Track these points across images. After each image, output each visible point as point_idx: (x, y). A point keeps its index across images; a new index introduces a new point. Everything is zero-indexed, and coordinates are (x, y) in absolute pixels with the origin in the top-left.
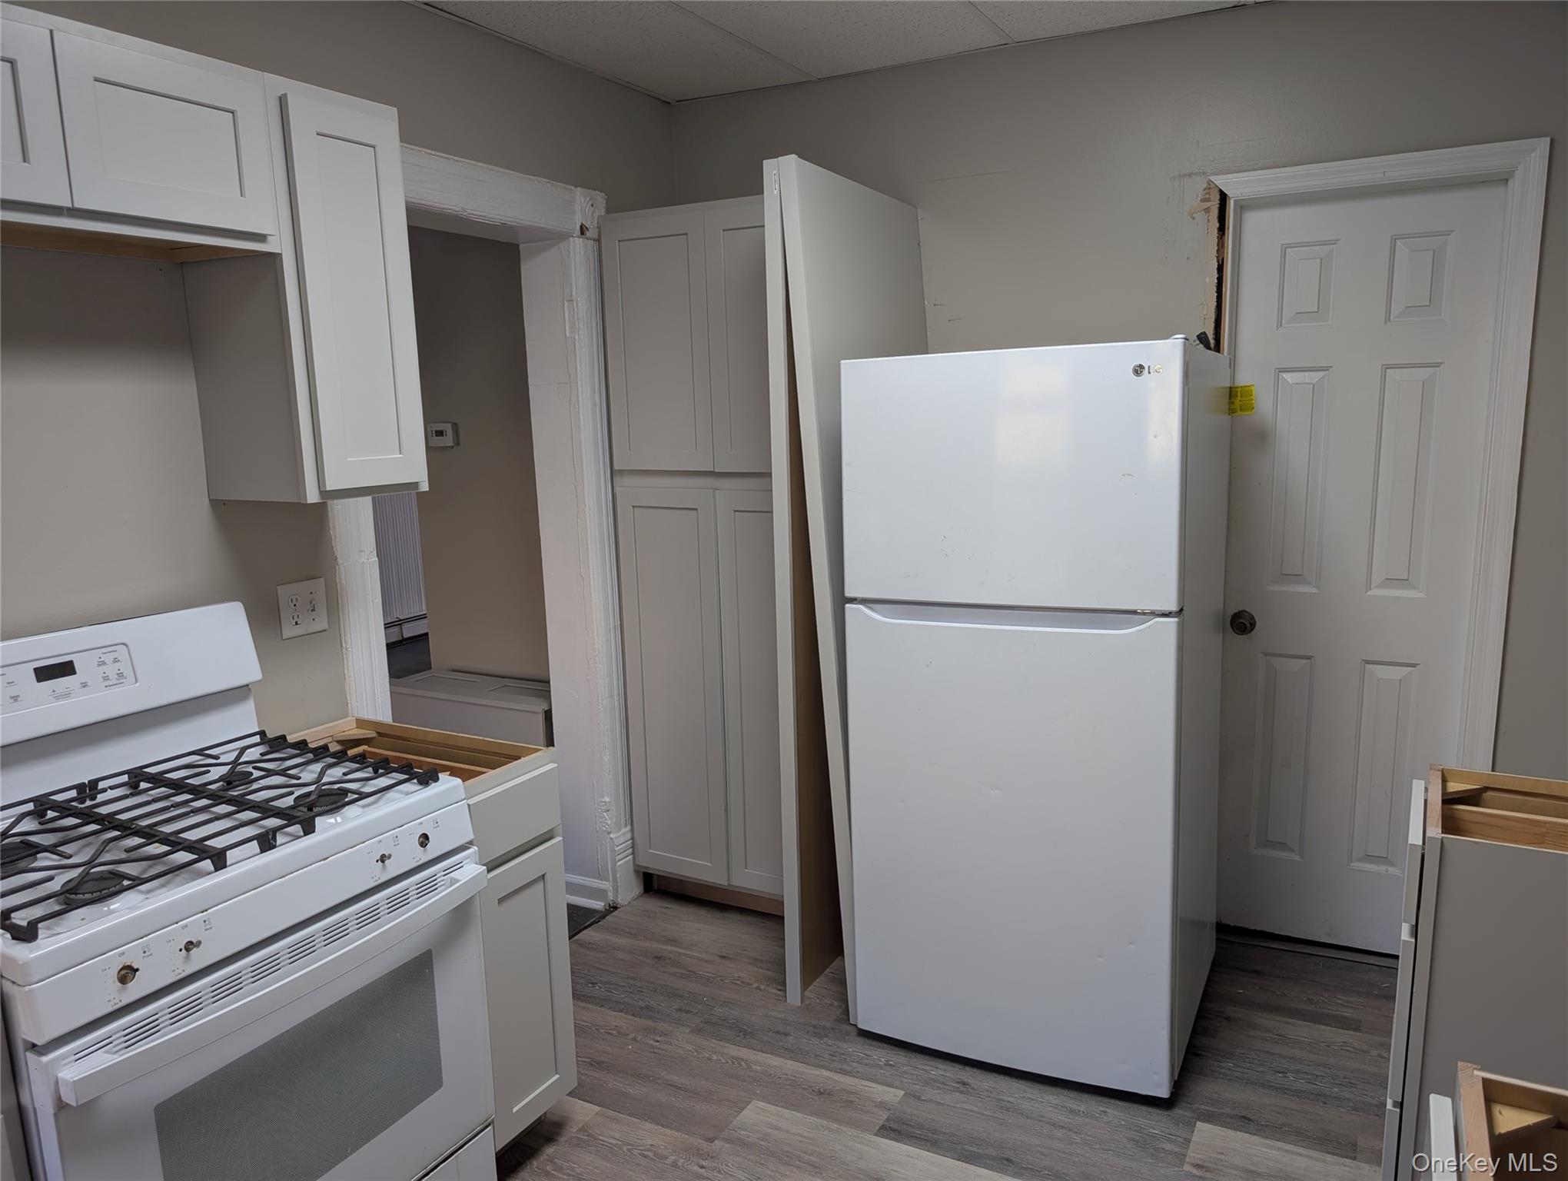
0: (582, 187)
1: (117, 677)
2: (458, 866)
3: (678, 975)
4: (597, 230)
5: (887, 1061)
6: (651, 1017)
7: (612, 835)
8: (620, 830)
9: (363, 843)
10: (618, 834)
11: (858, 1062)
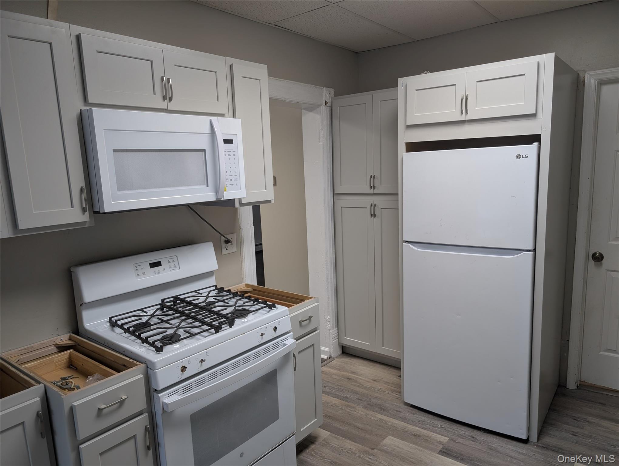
0: (326, 87)
1: (173, 267)
2: (286, 339)
3: (357, 386)
4: (331, 103)
5: (441, 426)
6: (347, 401)
7: (330, 331)
8: (334, 329)
9: (256, 329)
10: (333, 331)
11: (429, 425)
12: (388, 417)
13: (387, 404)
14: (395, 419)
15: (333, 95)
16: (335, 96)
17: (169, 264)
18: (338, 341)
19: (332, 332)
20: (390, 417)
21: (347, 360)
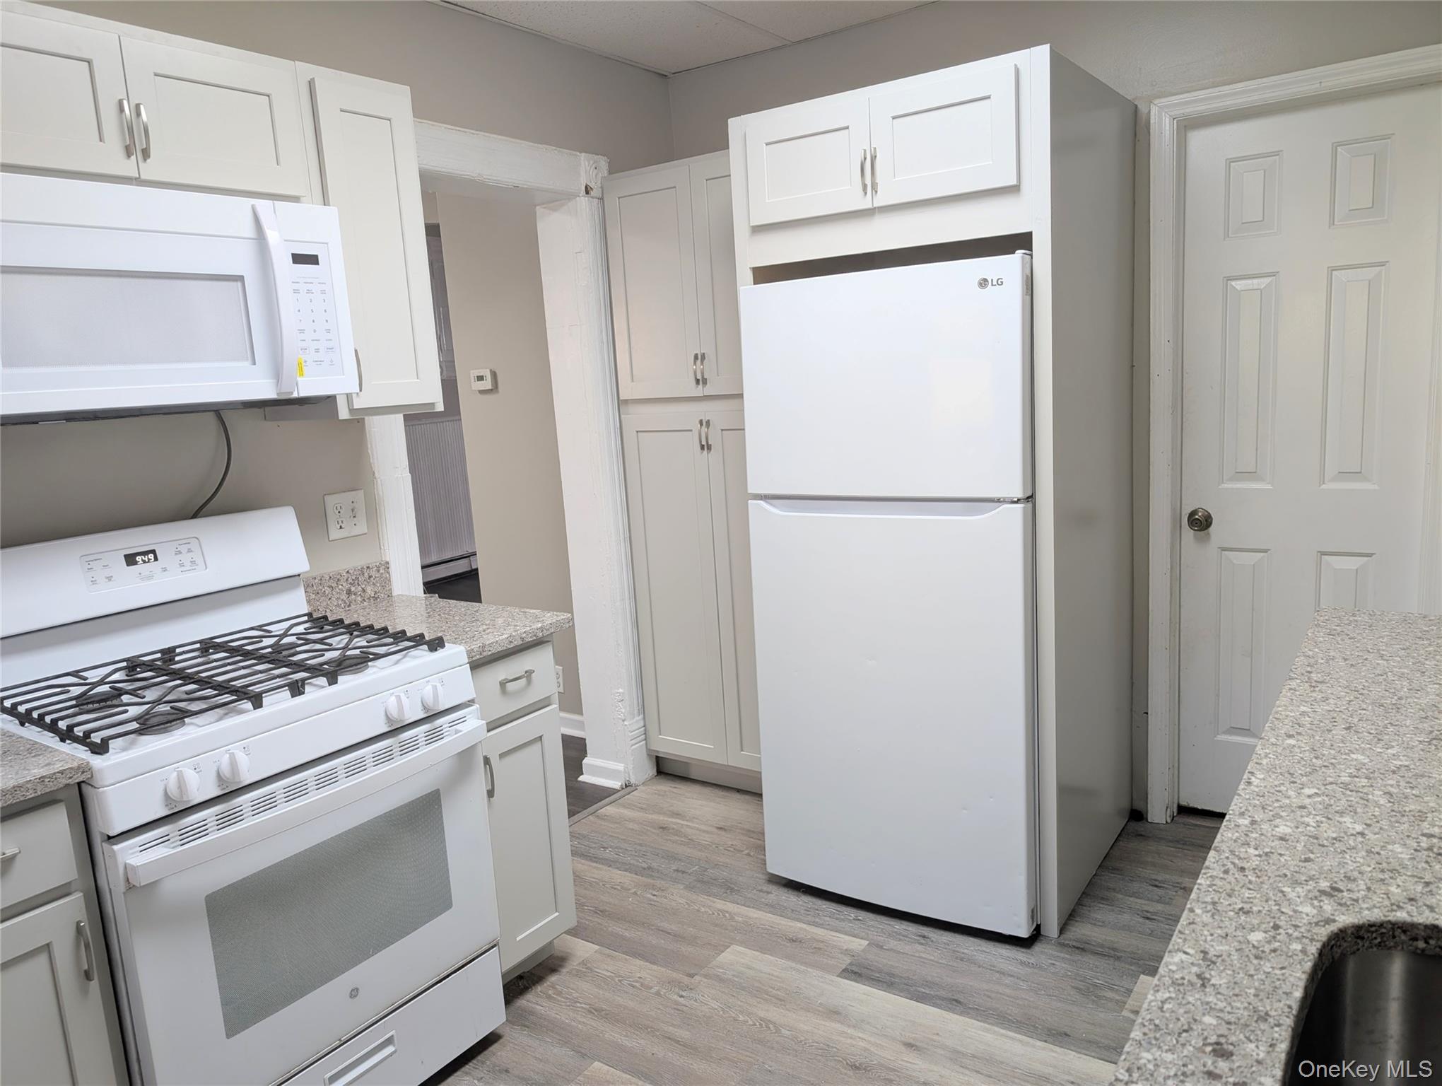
0: (586, 152)
1: (190, 564)
2: (462, 720)
3: (679, 842)
4: (600, 189)
6: (651, 876)
7: (626, 723)
8: (634, 718)
9: (378, 694)
10: (631, 722)
11: (830, 917)
12: (738, 904)
13: (741, 878)
14: (753, 908)
15: (606, 172)
16: (610, 173)
17: (178, 556)
18: (644, 747)
19: (630, 725)
20: (742, 905)
21: (666, 787)
